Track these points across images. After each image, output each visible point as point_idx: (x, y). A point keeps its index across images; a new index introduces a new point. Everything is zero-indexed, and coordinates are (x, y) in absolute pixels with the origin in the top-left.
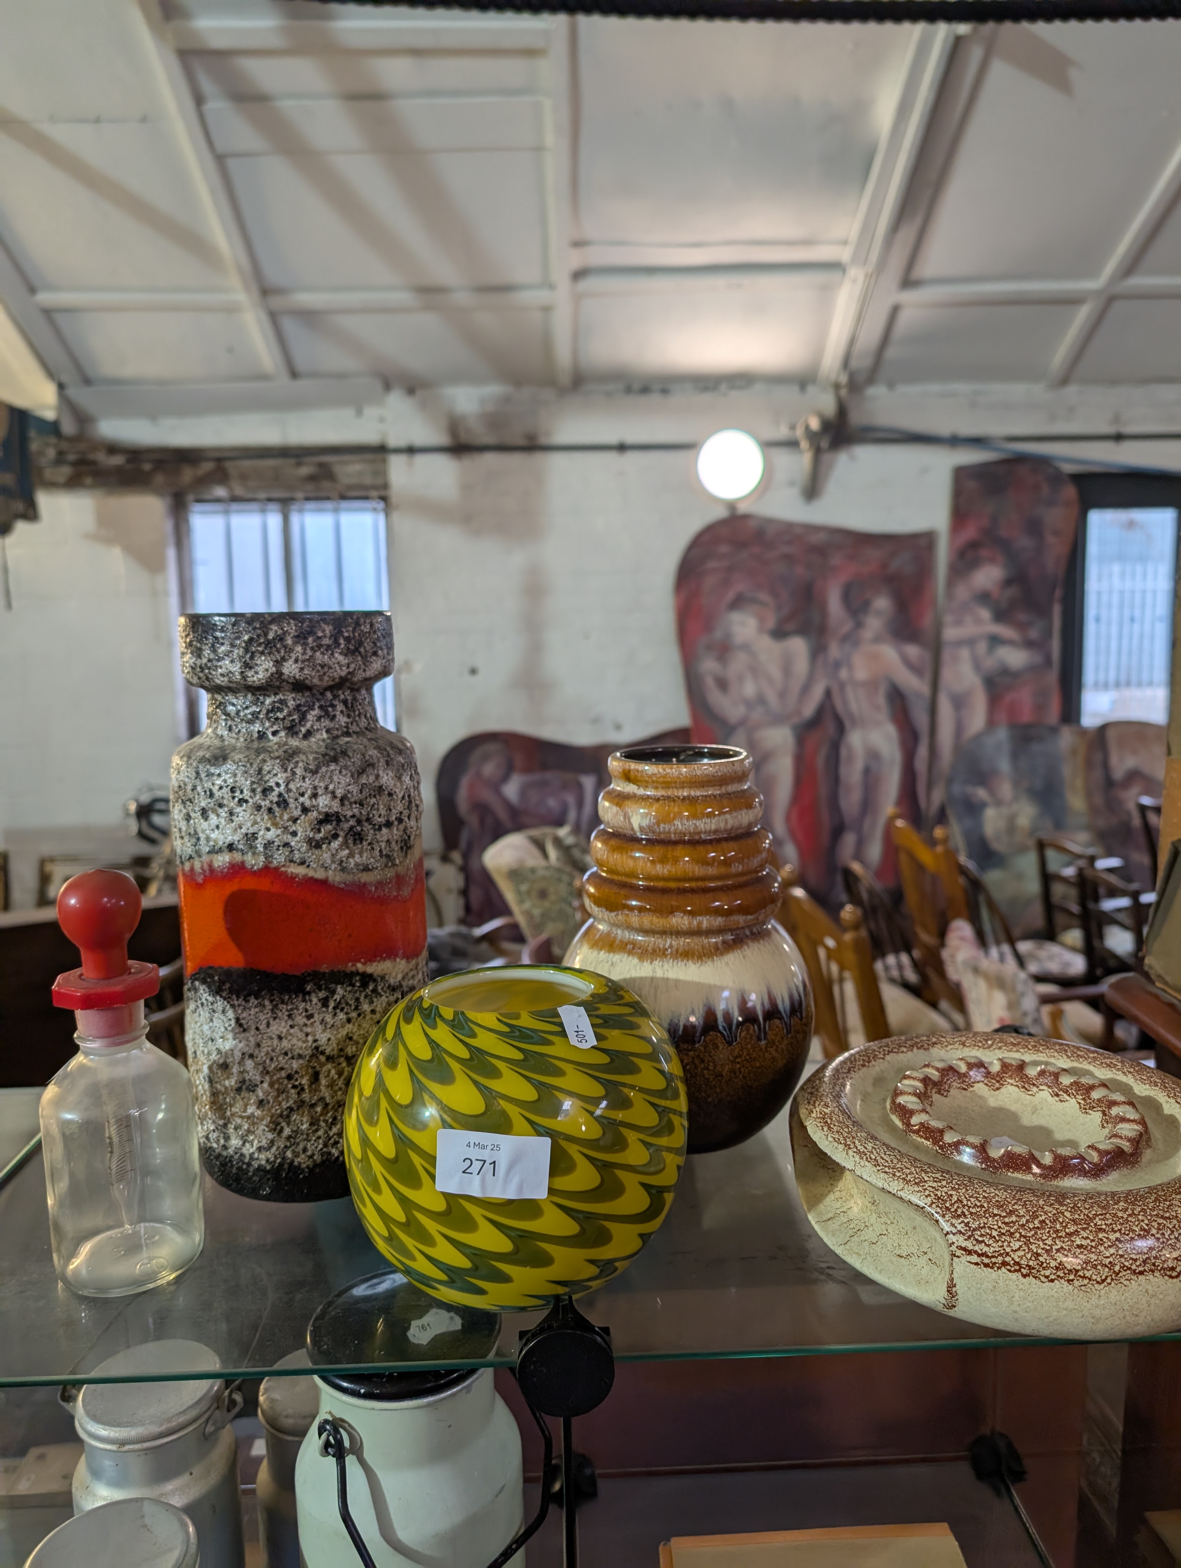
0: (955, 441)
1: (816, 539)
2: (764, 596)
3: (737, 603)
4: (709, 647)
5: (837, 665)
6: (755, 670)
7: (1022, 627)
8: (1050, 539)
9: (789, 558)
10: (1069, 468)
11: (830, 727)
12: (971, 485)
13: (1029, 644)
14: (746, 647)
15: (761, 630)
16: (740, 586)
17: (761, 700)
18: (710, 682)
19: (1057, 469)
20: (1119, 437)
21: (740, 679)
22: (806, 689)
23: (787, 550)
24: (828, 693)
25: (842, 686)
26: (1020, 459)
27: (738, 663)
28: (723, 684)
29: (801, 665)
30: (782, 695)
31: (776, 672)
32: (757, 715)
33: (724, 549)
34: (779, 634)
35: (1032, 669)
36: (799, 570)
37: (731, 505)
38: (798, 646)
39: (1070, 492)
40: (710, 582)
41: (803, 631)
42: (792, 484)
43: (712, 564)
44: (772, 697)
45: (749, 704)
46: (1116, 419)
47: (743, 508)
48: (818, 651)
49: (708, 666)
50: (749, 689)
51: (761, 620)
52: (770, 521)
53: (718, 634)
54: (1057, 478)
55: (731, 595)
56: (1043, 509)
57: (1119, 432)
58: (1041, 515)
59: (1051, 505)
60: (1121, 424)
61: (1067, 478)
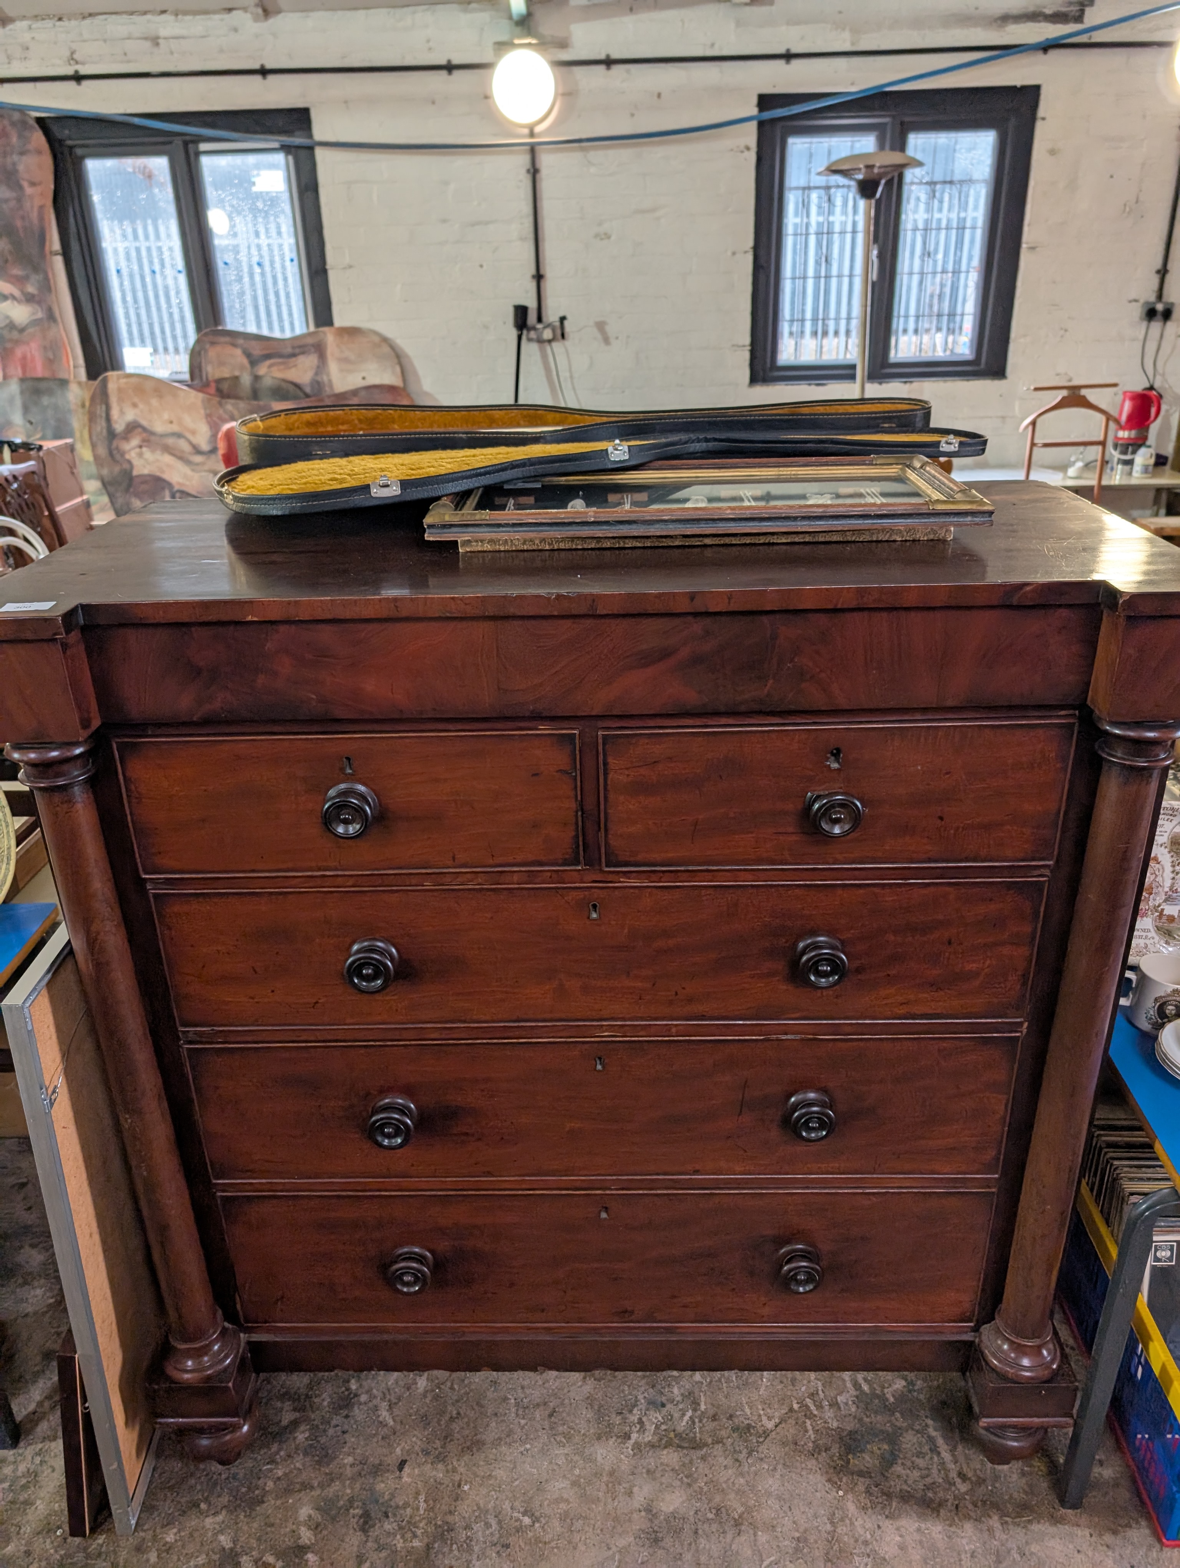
7: (20, 281)
8: (29, 190)
10: (34, 114)
13: (29, 299)
20: (78, 78)
35: (35, 323)
39: (38, 138)
46: (72, 59)
54: (25, 125)
56: (15, 157)
57: (76, 72)
58: (14, 164)
59: (22, 153)
60: (77, 63)
61: (33, 123)
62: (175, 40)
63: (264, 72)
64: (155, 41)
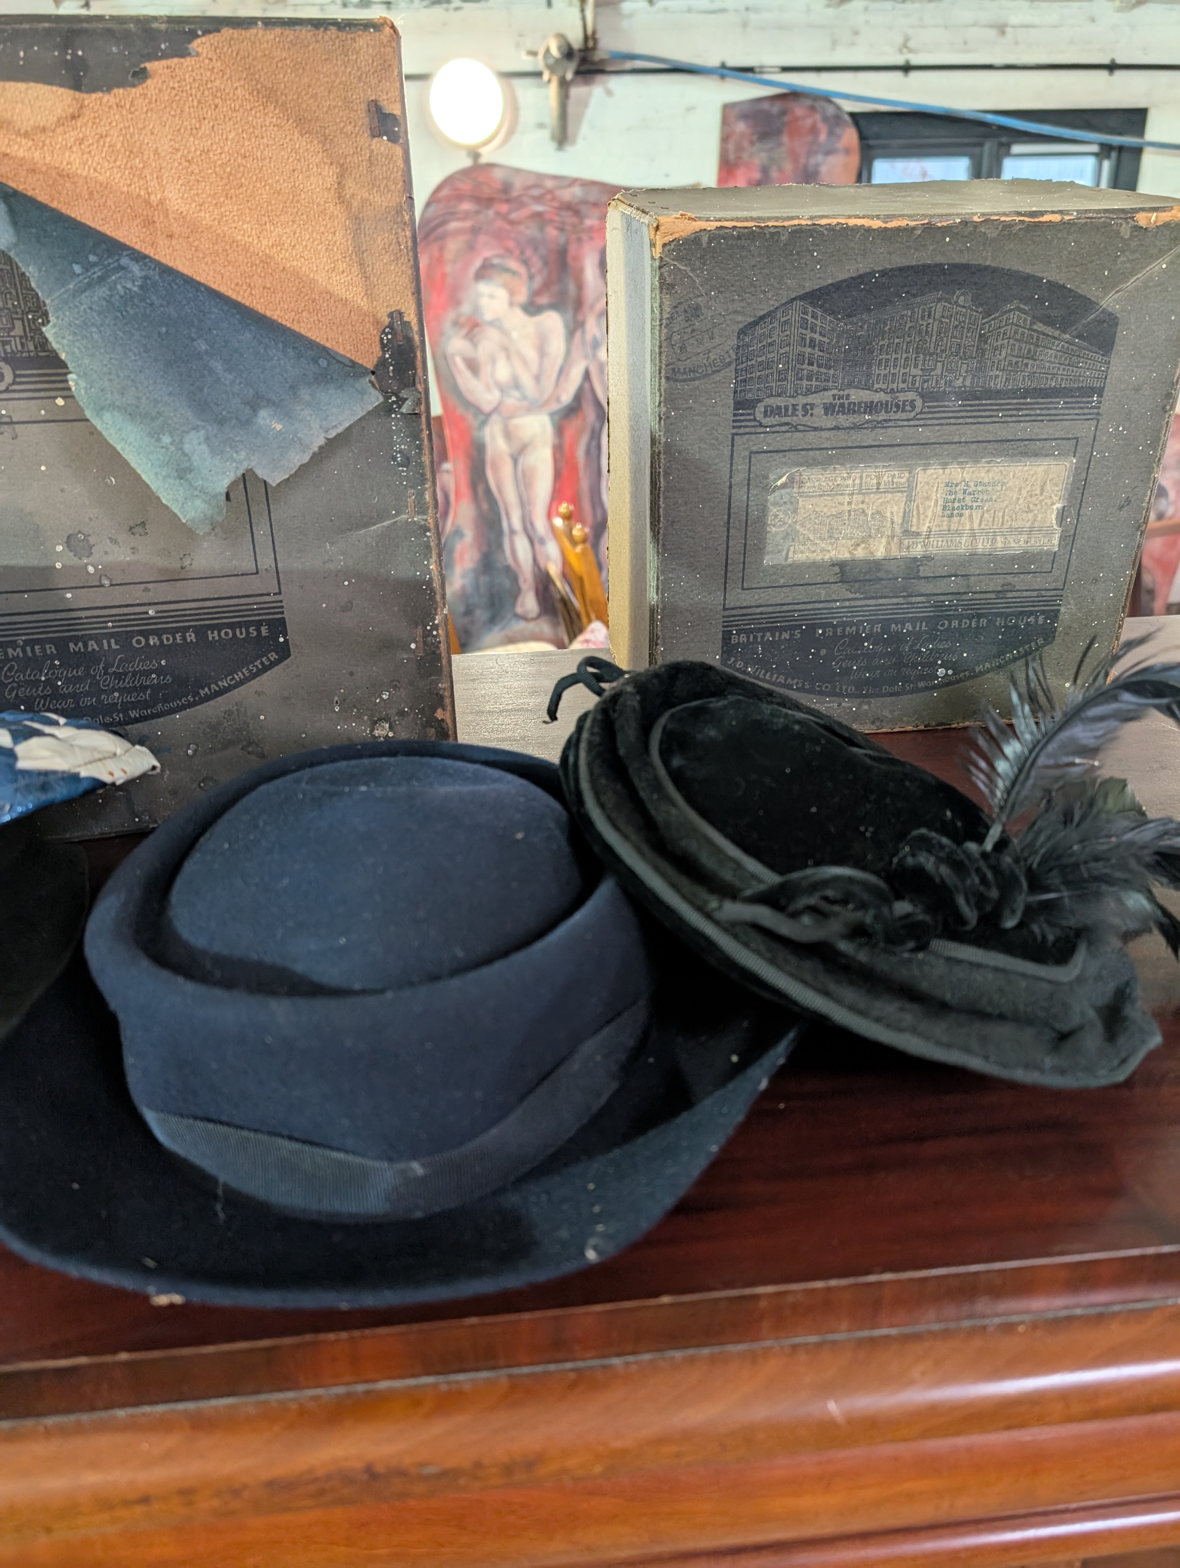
0: (725, 72)
1: (569, 194)
2: (514, 265)
3: (484, 272)
4: (456, 324)
5: (596, 345)
6: (508, 350)
9: (539, 216)
10: (849, 107)
11: (590, 414)
12: (741, 127)
14: (496, 324)
15: (511, 304)
16: (487, 251)
17: (515, 384)
18: (458, 362)
19: (838, 108)
20: (907, 68)
21: (492, 360)
22: (563, 371)
23: (539, 208)
24: (587, 376)
26: (794, 95)
27: (489, 342)
28: (473, 366)
29: (558, 343)
30: (537, 378)
31: (530, 352)
32: (512, 400)
34: (532, 308)
36: (552, 232)
37: (473, 152)
38: (553, 321)
39: (850, 136)
40: (453, 245)
42: (541, 126)
43: (454, 225)
44: (527, 380)
45: (503, 389)
46: (905, 46)
47: (487, 155)
48: (574, 328)
49: (457, 344)
50: (502, 372)
51: (512, 293)
52: (518, 171)
53: (466, 309)
54: (836, 120)
55: (478, 263)
56: (820, 158)
57: (907, 62)
58: (817, 165)
59: (828, 153)
60: (910, 51)
61: (847, 118)
62: (1024, 30)
63: (1112, 67)
64: (1001, 29)
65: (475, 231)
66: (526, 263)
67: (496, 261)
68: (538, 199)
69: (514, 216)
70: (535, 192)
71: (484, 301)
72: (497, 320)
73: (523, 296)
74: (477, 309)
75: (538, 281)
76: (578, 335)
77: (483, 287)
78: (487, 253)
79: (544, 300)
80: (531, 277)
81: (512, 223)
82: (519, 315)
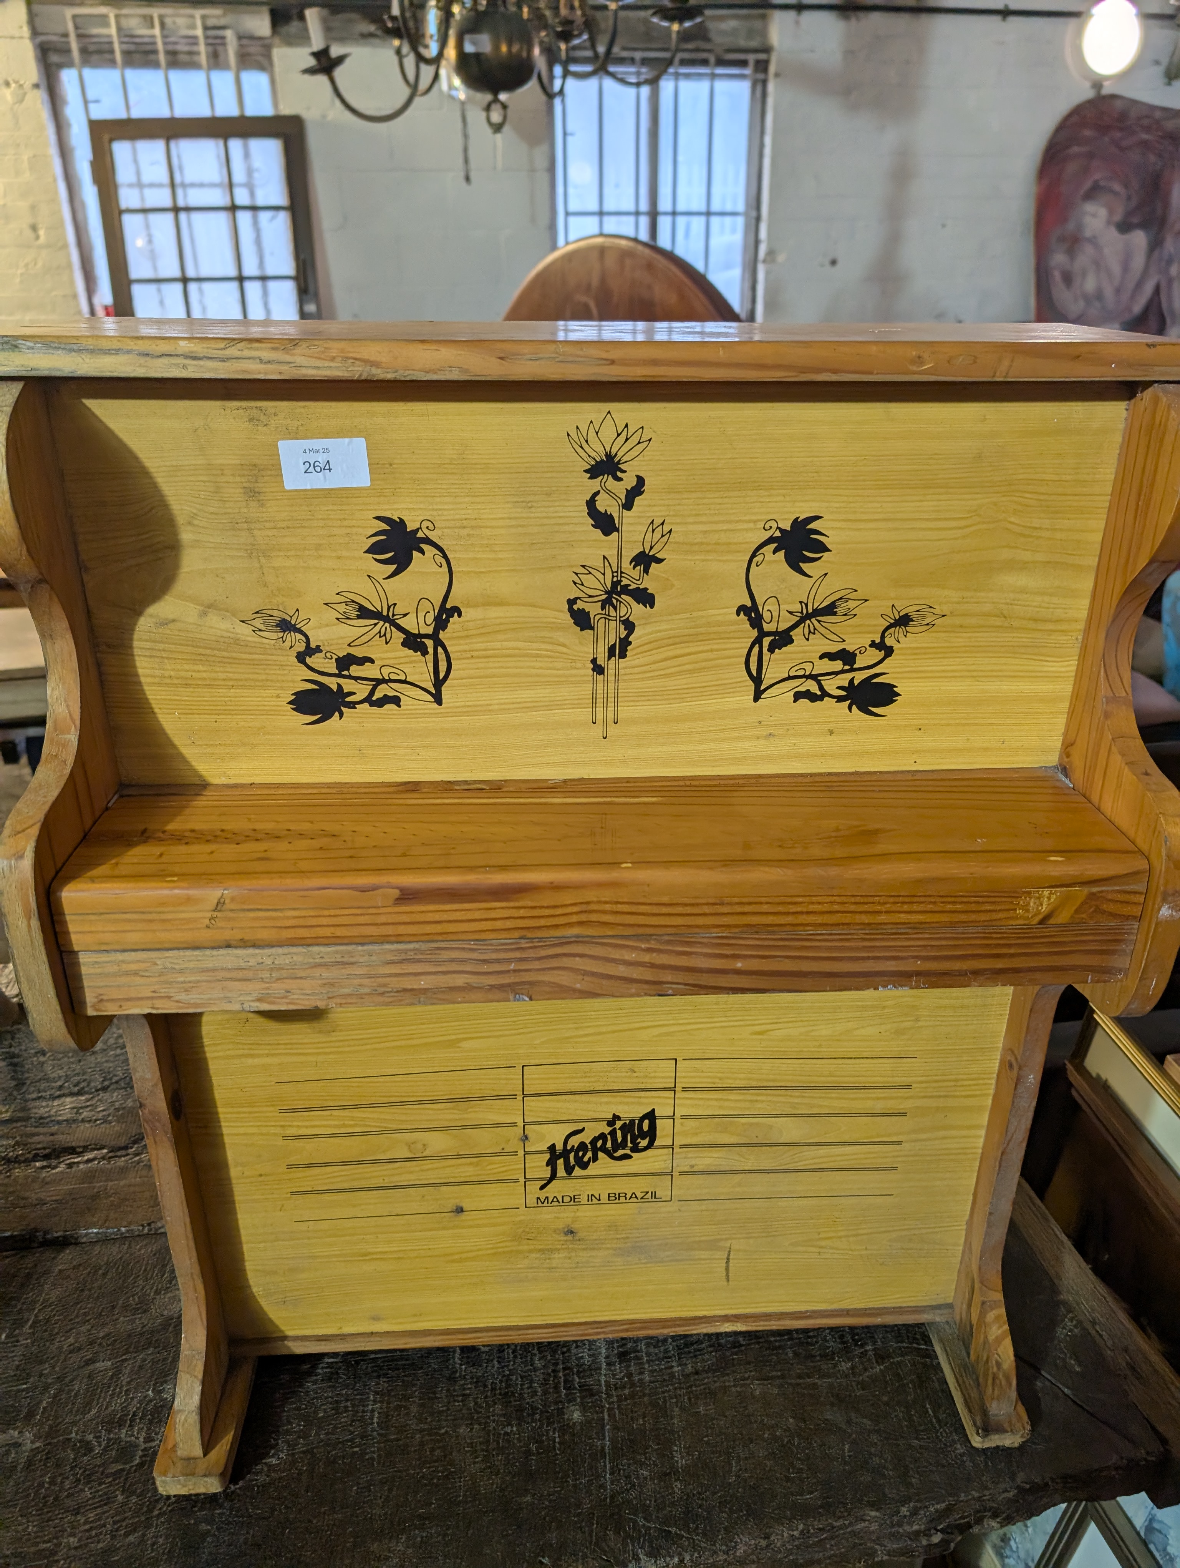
1: (1172, 124)
2: (1117, 187)
3: (1091, 195)
4: (1062, 239)
5: (1170, 260)
6: (1098, 264)
9: (1144, 144)
14: (1093, 241)
15: (1109, 222)
17: (1099, 296)
18: (1057, 275)
21: (1084, 273)
22: (1139, 285)
23: (1145, 136)
24: (1157, 290)
25: (1170, 281)
27: (1084, 257)
28: (1068, 279)
29: (1139, 261)
30: (1118, 291)
31: (1116, 268)
32: (1094, 310)
33: (1088, 133)
34: (1124, 227)
36: (1152, 158)
37: (1097, 83)
38: (1139, 238)
40: (1072, 168)
41: (1144, 225)
42: (1159, 62)
43: (1075, 149)
44: (1109, 293)
45: (1087, 299)
47: (1108, 89)
48: (1155, 244)
49: (1059, 259)
50: (1090, 284)
51: (1110, 212)
52: (1134, 102)
53: (1071, 226)
55: (1088, 185)
65: (1091, 156)
66: (1126, 186)
67: (1102, 183)
68: (1147, 129)
69: (1125, 143)
70: (1146, 122)
71: (1088, 220)
72: (1095, 237)
73: (1118, 217)
74: (1080, 227)
75: (1134, 202)
76: (1156, 253)
77: (1090, 207)
78: (1097, 176)
79: (1135, 220)
80: (1129, 198)
81: (1122, 149)
82: (1113, 233)
